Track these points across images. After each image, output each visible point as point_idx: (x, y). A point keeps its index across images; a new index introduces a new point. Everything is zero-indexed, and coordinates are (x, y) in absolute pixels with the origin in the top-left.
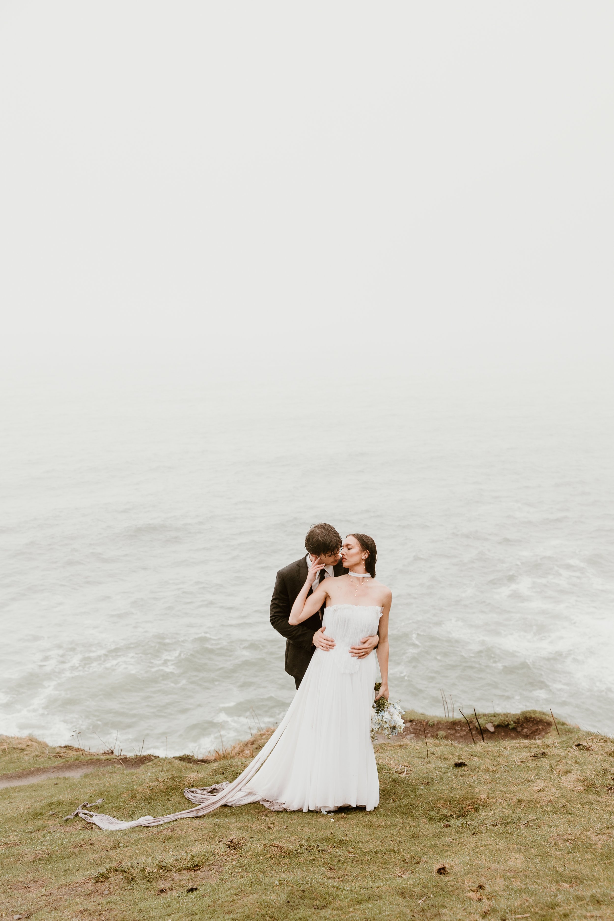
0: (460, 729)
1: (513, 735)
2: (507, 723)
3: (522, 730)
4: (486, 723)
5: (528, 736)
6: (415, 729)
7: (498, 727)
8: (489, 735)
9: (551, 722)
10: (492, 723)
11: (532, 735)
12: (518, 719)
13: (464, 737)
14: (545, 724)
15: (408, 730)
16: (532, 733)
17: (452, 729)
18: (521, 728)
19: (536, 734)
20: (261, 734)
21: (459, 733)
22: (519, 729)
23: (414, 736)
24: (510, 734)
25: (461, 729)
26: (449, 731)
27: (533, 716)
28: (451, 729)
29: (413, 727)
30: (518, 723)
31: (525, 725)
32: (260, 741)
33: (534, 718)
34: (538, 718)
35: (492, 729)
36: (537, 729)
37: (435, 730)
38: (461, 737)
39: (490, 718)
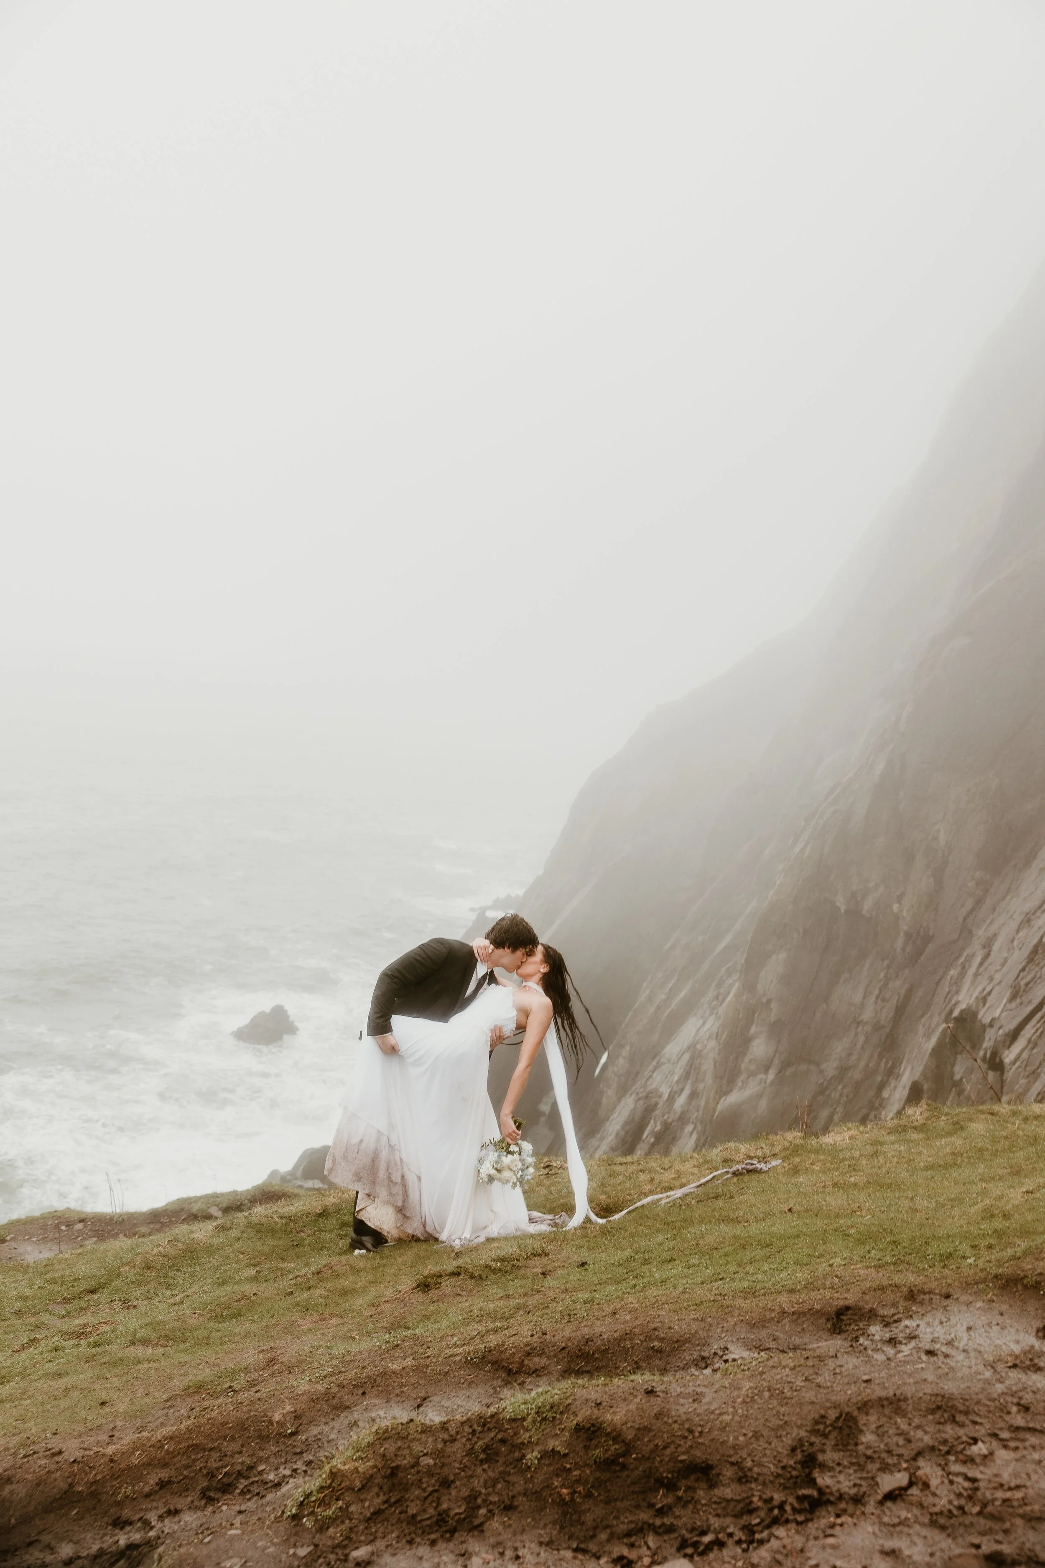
0: (167, 1220)
2: (237, 1201)
4: (208, 1206)
7: (227, 1210)
10: (218, 1206)
15: (82, 1234)
25: (170, 1221)
26: (152, 1226)
28: (151, 1220)
33: (273, 1192)
34: (279, 1192)
35: (219, 1214)
39: (211, 1200)
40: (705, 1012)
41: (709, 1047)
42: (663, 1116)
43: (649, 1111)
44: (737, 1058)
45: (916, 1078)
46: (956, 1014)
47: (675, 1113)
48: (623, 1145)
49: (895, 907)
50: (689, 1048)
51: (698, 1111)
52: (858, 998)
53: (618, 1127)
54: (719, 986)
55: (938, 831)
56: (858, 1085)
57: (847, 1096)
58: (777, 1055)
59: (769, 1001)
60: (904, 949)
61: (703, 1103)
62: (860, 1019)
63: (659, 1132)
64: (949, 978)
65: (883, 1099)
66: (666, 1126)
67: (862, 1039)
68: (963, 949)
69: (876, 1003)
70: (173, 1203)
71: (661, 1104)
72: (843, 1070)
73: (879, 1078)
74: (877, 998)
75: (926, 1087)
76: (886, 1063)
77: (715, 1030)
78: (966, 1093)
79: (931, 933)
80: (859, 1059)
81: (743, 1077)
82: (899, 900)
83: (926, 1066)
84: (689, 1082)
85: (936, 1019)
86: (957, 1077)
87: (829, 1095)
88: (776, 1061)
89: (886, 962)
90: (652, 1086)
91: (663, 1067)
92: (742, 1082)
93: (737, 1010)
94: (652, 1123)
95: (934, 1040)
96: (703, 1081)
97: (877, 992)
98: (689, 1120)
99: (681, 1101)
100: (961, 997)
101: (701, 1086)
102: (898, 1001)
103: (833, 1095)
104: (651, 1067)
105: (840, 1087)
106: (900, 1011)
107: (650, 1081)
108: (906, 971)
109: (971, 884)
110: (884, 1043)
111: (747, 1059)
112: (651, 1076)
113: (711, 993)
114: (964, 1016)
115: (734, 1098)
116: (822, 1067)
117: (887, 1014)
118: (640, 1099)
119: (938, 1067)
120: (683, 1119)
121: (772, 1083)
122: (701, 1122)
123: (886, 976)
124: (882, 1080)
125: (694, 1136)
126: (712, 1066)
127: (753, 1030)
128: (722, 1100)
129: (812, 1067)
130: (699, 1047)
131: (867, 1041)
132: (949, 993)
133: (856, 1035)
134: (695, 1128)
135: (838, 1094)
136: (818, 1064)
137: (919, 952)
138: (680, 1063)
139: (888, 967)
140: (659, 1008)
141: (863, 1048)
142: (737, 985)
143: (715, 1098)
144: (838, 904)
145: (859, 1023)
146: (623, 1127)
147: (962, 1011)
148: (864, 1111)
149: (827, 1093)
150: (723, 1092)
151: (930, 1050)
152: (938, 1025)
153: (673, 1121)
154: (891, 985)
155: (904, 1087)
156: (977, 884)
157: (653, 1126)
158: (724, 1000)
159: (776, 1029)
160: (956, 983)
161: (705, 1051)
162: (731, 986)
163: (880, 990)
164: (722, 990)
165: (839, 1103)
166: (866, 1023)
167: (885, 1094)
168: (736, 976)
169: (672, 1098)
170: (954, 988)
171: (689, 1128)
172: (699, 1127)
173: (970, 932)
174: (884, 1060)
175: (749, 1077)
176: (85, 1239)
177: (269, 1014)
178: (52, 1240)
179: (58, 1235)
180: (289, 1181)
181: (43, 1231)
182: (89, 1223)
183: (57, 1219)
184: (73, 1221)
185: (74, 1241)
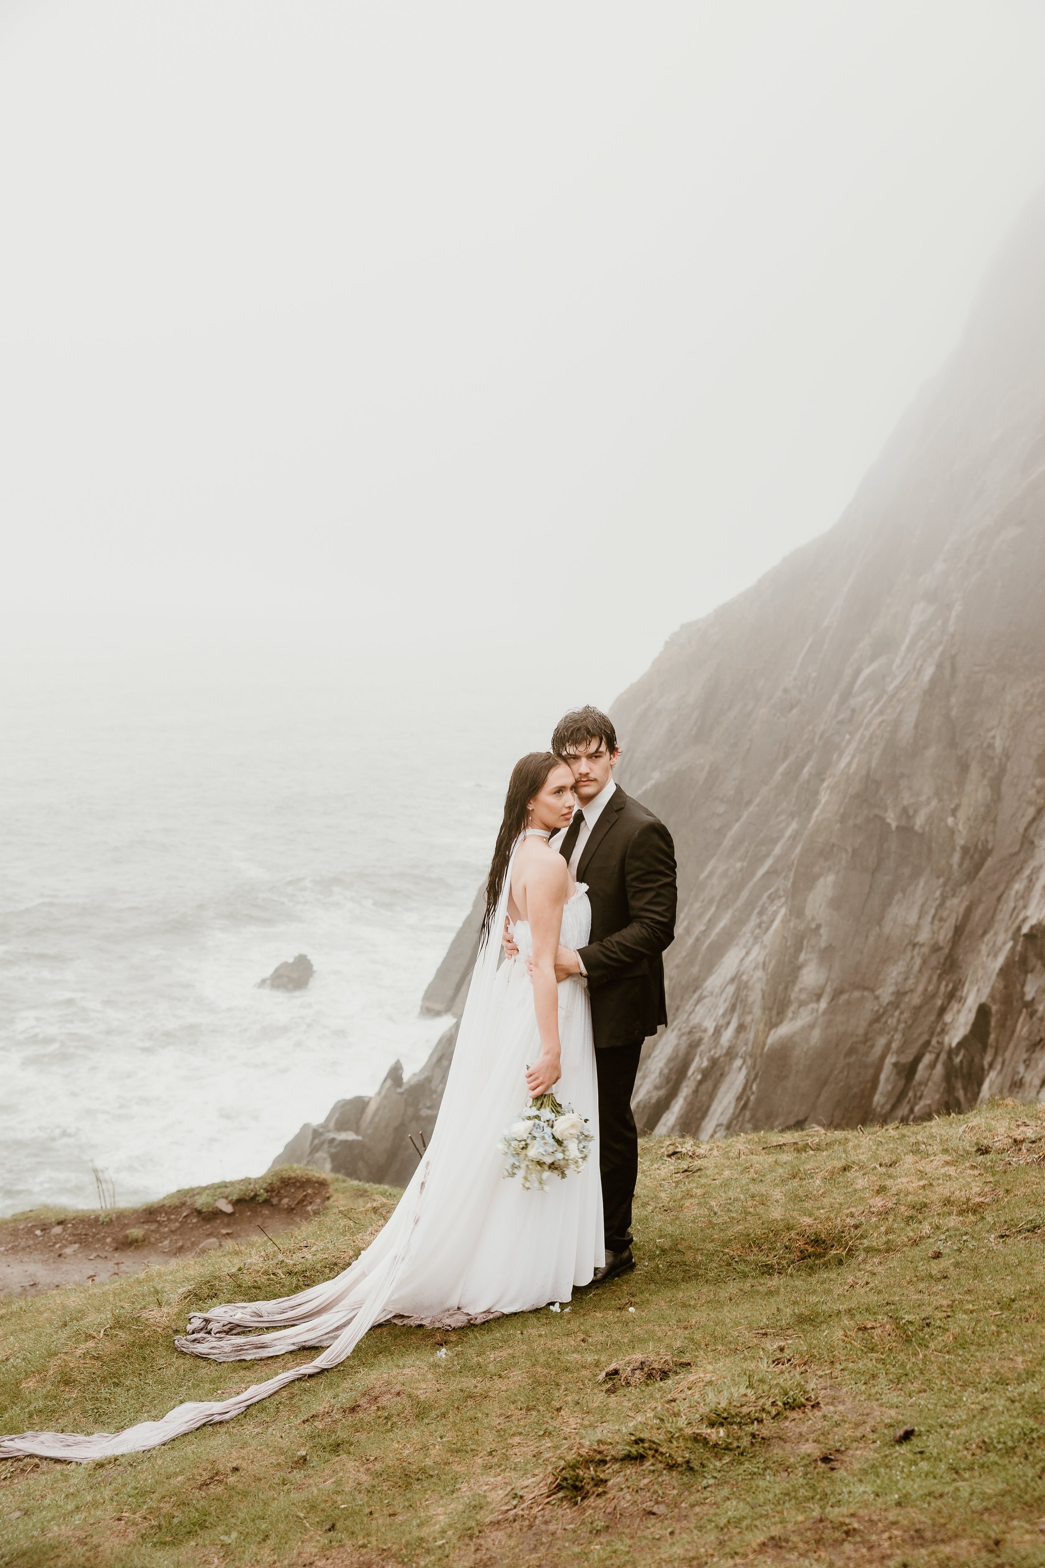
0: (165, 1219)
1: (267, 1212)
2: (252, 1194)
3: (280, 1201)
4: (215, 1200)
5: (293, 1209)
6: (74, 1235)
7: (239, 1202)
8: (226, 1220)
9: (324, 1180)
10: (226, 1198)
11: (299, 1206)
12: (270, 1184)
13: (178, 1232)
14: (316, 1185)
16: (298, 1203)
17: (151, 1222)
18: (277, 1199)
19: (305, 1203)
21: (166, 1226)
22: (275, 1201)
23: (79, 1248)
24: (261, 1211)
25: (169, 1219)
26: (146, 1227)
27: (293, 1175)
28: (148, 1222)
29: (69, 1232)
30: (272, 1191)
31: (282, 1191)
33: (295, 1178)
34: (302, 1177)
35: (229, 1209)
36: (305, 1196)
37: (117, 1229)
38: (172, 1232)
39: (219, 1191)
40: (747, 941)
41: (755, 978)
42: (710, 1051)
43: (694, 1046)
44: (786, 988)
45: (983, 1000)
46: (1025, 930)
47: (722, 1048)
48: (668, 1083)
49: (950, 821)
50: (732, 980)
51: (746, 1044)
52: (912, 918)
53: (661, 1064)
54: (761, 914)
55: (994, 737)
56: (917, 1009)
57: (906, 1022)
58: (829, 983)
59: (819, 927)
60: (961, 865)
61: (751, 1036)
62: (916, 941)
63: (707, 1068)
64: (1013, 893)
65: (945, 1024)
66: (714, 1062)
67: (918, 962)
68: (1025, 861)
69: (932, 923)
70: (172, 1196)
71: (706, 1039)
72: (900, 994)
73: (939, 1002)
74: (934, 917)
75: (994, 1008)
76: (947, 986)
77: (761, 959)
78: (1039, 1014)
79: (990, 846)
80: (917, 983)
81: (792, 1008)
82: (954, 812)
83: (993, 987)
84: (736, 1015)
85: (1001, 937)
86: (1028, 998)
87: (886, 1022)
88: (828, 989)
89: (941, 880)
90: (695, 1020)
91: (706, 1001)
92: (793, 1012)
93: (784, 937)
94: (697, 1059)
95: (1001, 960)
96: (750, 1013)
97: (933, 911)
98: (737, 1055)
99: (727, 1035)
100: (1029, 912)
101: (749, 1019)
102: (957, 920)
103: (889, 1022)
104: (692, 1001)
105: (897, 1013)
106: (959, 930)
107: (693, 1015)
108: (964, 888)
109: (1032, 792)
110: (944, 964)
111: (796, 989)
112: (694, 1010)
113: (754, 921)
114: (1034, 932)
115: (784, 1030)
116: (877, 993)
117: (945, 935)
118: (683, 1035)
119: (1006, 987)
120: (731, 1054)
121: (825, 1013)
122: (751, 1056)
123: (942, 894)
124: (943, 1004)
125: (744, 1071)
126: (760, 997)
127: (802, 957)
128: (772, 1032)
129: (866, 993)
130: (745, 978)
131: (924, 962)
132: (1014, 908)
133: (912, 958)
134: (744, 1062)
135: (895, 1020)
136: (872, 990)
137: (978, 867)
138: (724, 996)
139: (945, 884)
140: (697, 939)
141: (920, 971)
142: (783, 911)
143: (764, 1030)
144: (888, 820)
145: (914, 945)
146: (667, 1064)
147: (1032, 928)
148: (925, 1037)
149: (883, 1020)
150: (773, 1025)
151: (997, 970)
152: (1004, 943)
153: (720, 1057)
154: (948, 903)
155: (970, 1011)
156: (1038, 792)
157: (699, 1063)
158: (768, 928)
159: (826, 954)
160: (1022, 897)
161: (751, 983)
162: (776, 913)
163: (937, 910)
164: (765, 918)
165: (896, 1030)
166: (922, 945)
167: (948, 1018)
168: (778, 903)
169: (718, 1032)
170: (1021, 903)
171: (738, 1062)
172: (749, 1062)
173: (1032, 843)
174: (944, 983)
175: (800, 1006)
176: (64, 1246)
177: (293, 964)
178: (24, 1249)
179: (31, 1242)
180: (321, 1134)
181: (12, 1238)
182: (70, 1225)
183: (31, 1222)
184: (51, 1223)
185: (51, 1249)
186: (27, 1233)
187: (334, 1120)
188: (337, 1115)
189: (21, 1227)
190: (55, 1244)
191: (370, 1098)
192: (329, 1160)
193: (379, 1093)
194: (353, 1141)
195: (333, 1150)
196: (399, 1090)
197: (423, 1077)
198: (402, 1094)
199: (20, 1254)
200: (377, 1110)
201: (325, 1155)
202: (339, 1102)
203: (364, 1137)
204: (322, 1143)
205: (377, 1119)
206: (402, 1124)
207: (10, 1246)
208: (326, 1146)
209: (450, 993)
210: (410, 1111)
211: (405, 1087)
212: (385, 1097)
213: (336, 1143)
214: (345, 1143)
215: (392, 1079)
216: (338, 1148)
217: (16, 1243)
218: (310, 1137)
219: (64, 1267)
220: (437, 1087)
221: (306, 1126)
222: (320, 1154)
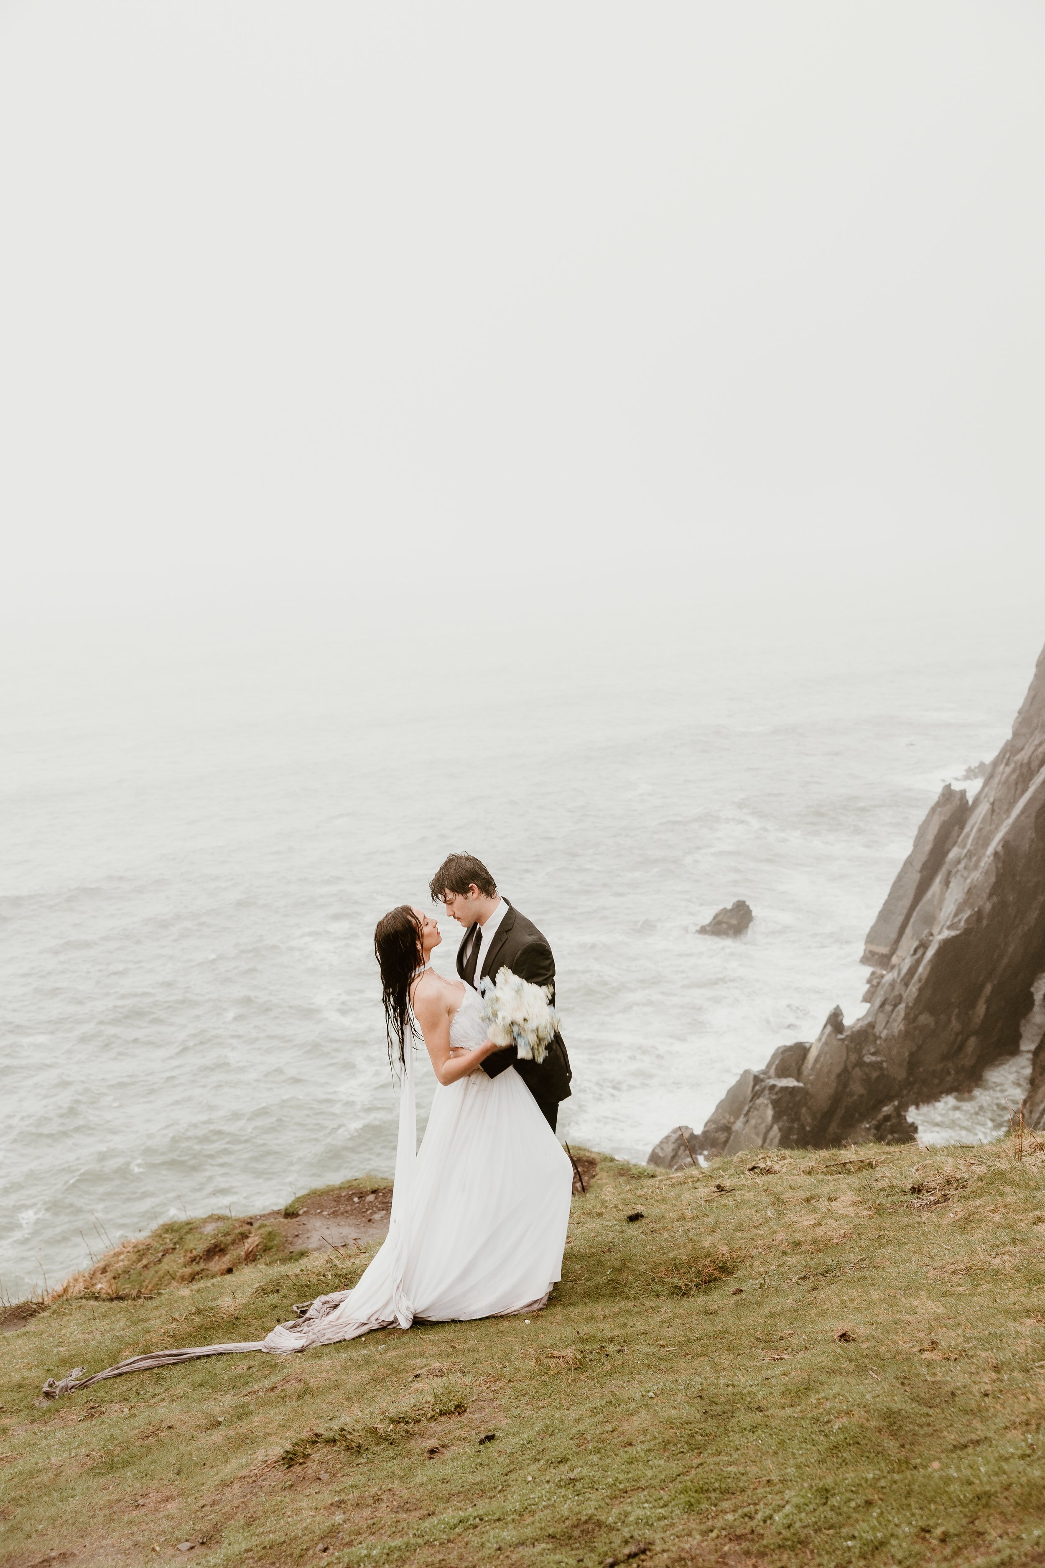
9: (593, 1159)
14: (586, 1164)
15: (373, 1207)
20: (114, 1254)
29: (379, 1200)
32: (117, 1265)
176: (374, 1213)
177: (732, 910)
178: (342, 1214)
179: (349, 1208)
180: (762, 1081)
181: (334, 1204)
182: (381, 1194)
183: (352, 1190)
184: (367, 1191)
185: (363, 1214)
186: (348, 1200)
187: (774, 1067)
188: (777, 1062)
189: (343, 1194)
190: (367, 1210)
191: (811, 1045)
192: (770, 1106)
193: (820, 1039)
194: (794, 1088)
195: (774, 1097)
196: (840, 1036)
197: (866, 1022)
198: (843, 1040)
199: (339, 1218)
200: (819, 1056)
201: (766, 1102)
202: (779, 1048)
203: (805, 1084)
204: (763, 1090)
205: (818, 1066)
206: (845, 1070)
207: (332, 1211)
208: (767, 1092)
209: (894, 935)
210: (853, 1057)
211: (847, 1033)
212: (826, 1043)
213: (777, 1089)
214: (785, 1089)
215: (832, 1025)
216: (780, 1095)
217: (337, 1209)
218: (751, 1084)
219: (371, 1231)
220: (881, 1033)
221: (746, 1072)
222: (761, 1101)
